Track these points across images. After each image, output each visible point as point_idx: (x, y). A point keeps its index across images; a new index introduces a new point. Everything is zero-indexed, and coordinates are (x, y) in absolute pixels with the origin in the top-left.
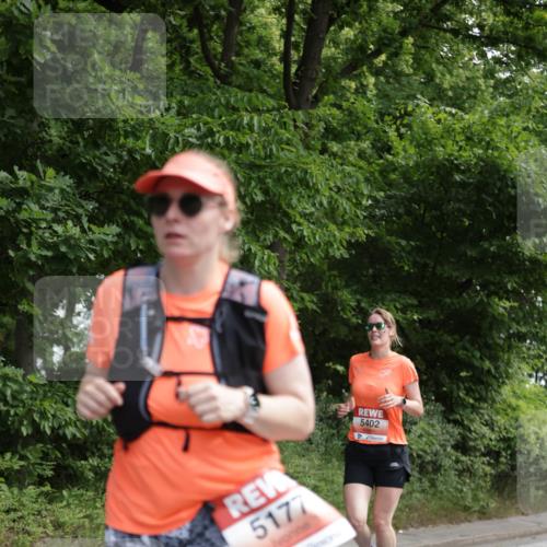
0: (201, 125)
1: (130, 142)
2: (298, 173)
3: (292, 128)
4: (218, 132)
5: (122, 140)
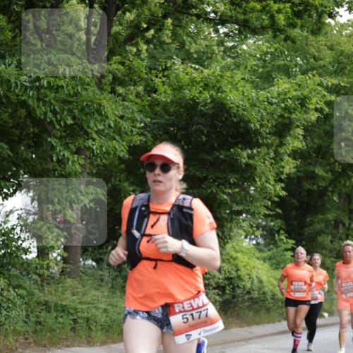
2: (95, 105)
4: (43, 78)
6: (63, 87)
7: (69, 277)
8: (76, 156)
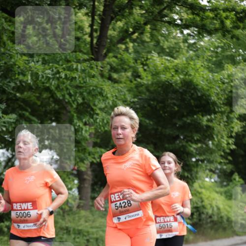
0: (54, 69)
1: (21, 77)
2: (99, 89)
3: (96, 70)
4: (62, 72)
5: (17, 76)
6: (76, 78)
7: (83, 209)
8: (88, 127)
